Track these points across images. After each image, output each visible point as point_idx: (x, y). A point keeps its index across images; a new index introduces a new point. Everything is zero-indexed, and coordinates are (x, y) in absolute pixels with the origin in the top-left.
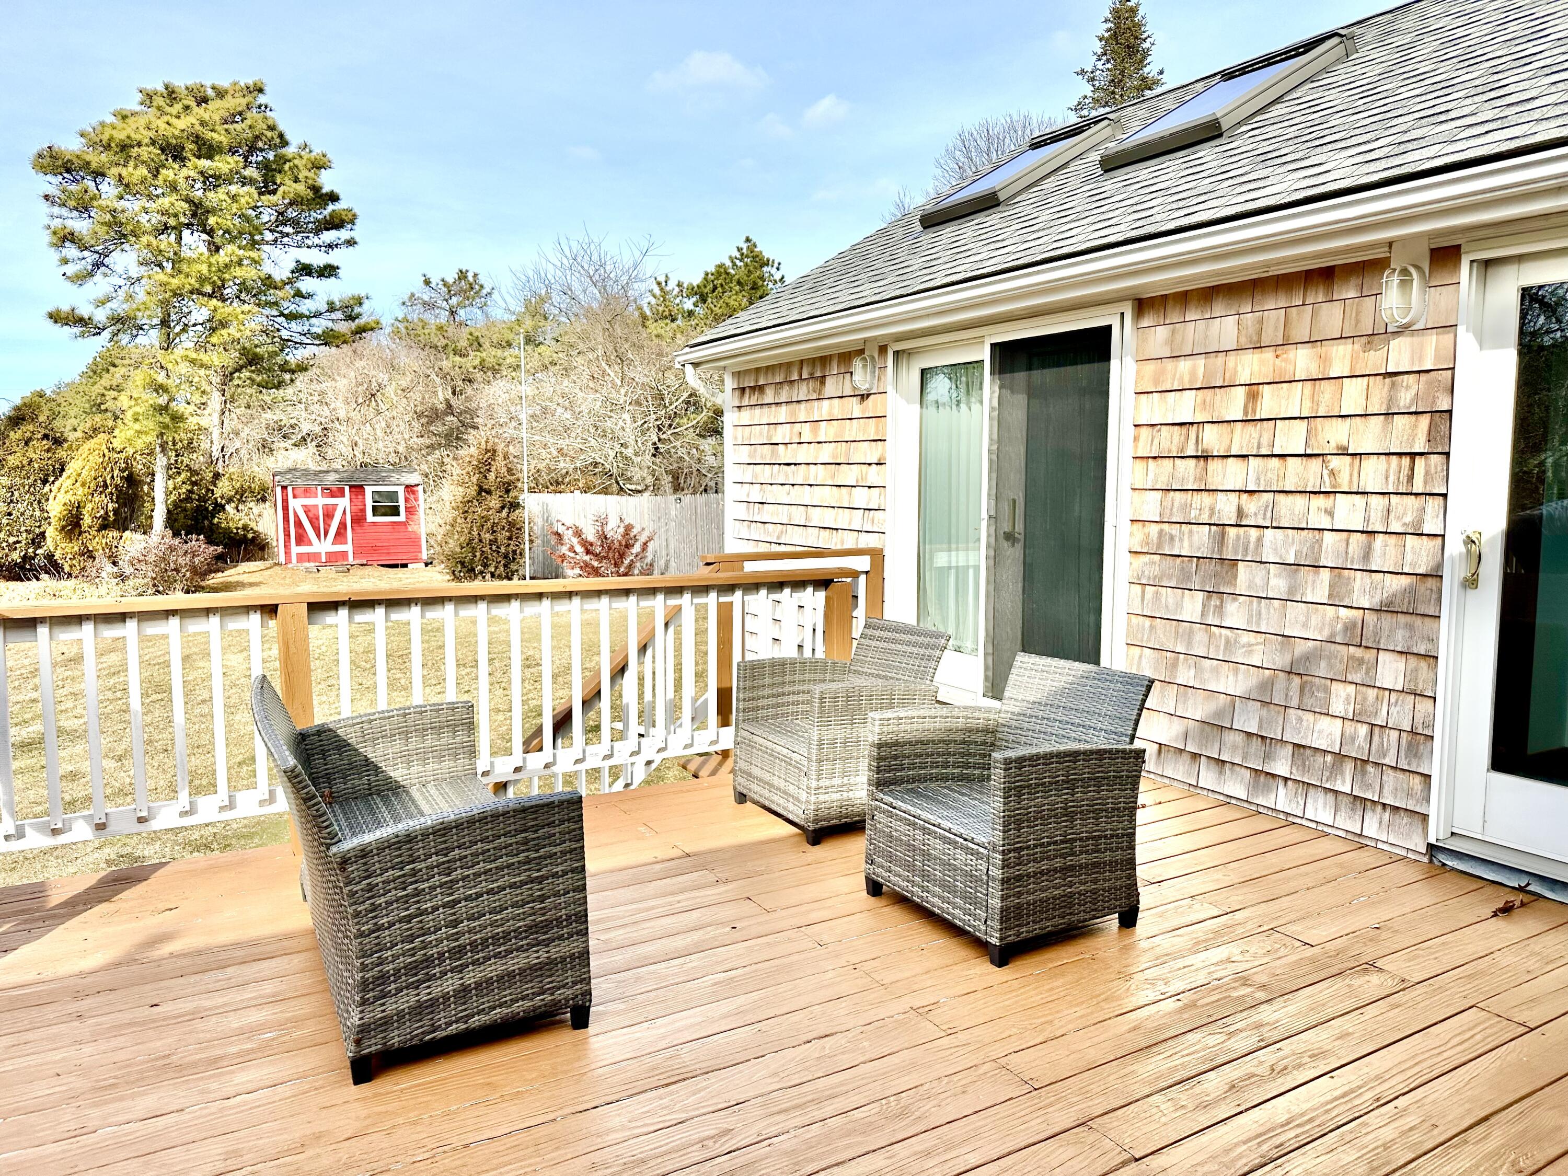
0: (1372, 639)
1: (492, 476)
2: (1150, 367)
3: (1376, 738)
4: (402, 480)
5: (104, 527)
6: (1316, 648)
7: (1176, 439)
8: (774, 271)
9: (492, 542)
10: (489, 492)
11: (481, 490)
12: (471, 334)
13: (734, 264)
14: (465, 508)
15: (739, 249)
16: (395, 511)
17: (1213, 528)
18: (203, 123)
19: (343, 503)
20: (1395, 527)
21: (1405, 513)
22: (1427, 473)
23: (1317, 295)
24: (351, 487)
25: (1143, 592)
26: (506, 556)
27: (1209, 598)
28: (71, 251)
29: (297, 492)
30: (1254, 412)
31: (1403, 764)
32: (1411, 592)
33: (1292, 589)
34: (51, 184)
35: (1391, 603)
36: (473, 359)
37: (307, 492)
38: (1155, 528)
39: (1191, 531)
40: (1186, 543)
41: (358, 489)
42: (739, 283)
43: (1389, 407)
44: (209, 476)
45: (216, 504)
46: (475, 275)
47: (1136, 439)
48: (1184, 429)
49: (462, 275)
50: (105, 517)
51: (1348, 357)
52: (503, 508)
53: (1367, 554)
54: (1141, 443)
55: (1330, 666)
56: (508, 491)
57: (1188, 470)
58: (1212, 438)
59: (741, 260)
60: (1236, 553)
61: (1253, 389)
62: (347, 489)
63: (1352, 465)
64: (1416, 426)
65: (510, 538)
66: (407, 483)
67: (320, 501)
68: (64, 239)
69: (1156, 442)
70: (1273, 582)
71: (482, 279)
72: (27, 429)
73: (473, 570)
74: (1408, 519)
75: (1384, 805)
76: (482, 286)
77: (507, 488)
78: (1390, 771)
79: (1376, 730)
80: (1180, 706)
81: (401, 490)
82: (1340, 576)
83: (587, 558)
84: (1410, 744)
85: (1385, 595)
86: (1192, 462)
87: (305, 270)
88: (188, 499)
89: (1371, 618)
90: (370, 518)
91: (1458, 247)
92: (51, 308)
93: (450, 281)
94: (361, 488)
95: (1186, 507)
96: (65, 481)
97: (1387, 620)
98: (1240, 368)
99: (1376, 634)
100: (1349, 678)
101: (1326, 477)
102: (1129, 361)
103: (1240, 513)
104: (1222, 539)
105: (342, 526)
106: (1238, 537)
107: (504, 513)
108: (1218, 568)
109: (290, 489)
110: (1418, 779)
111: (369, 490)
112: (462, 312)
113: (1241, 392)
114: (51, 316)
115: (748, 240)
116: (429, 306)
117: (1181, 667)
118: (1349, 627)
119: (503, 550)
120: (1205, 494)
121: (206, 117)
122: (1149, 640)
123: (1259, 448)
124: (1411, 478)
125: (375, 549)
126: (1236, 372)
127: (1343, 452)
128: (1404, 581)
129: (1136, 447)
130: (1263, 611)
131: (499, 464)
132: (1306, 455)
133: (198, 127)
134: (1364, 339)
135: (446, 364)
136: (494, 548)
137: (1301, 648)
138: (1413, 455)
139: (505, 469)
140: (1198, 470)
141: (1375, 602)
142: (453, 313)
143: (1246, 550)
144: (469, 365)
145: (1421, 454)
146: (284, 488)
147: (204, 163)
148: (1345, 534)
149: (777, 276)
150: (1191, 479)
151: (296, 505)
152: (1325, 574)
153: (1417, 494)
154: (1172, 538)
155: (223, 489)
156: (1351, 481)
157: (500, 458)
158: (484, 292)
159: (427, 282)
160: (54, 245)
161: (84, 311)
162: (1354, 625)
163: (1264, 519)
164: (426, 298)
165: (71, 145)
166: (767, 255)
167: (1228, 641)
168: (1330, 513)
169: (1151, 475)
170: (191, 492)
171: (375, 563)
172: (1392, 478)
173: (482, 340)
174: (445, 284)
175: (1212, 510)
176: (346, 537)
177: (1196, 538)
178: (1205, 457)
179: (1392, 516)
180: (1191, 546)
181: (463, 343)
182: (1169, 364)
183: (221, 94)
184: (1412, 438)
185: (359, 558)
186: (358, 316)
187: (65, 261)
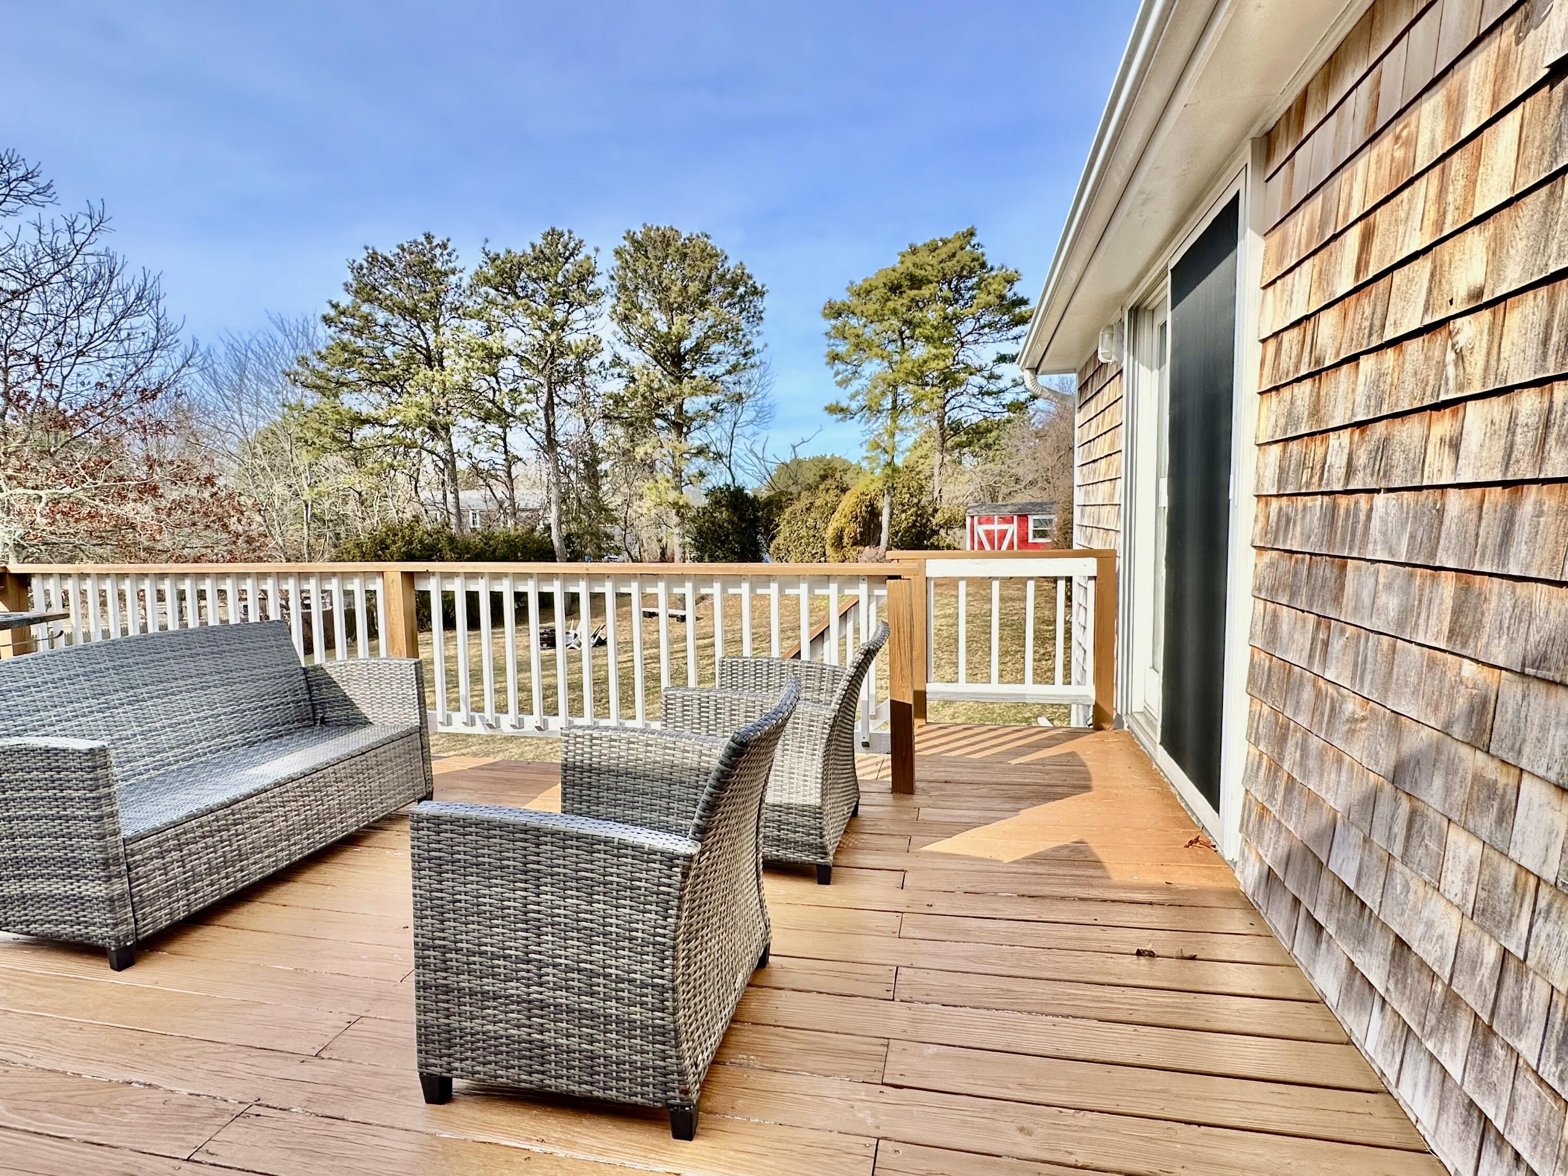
0: (1508, 743)
2: (1275, 239)
5: (854, 544)
6: (1429, 745)
7: (1294, 351)
17: (1325, 500)
18: (915, 265)
19: (1013, 528)
20: (1553, 464)
24: (1018, 516)
25: (1264, 612)
27: (1318, 626)
28: (839, 366)
29: (982, 520)
30: (1367, 266)
33: (1404, 615)
34: (828, 325)
35: (1544, 658)
37: (990, 521)
38: (1275, 507)
39: (1304, 508)
40: (1298, 530)
41: (1023, 518)
44: (930, 510)
45: (932, 530)
47: (1262, 363)
48: (1302, 330)
50: (855, 537)
51: (1488, 77)
53: (1508, 536)
54: (1266, 368)
57: (1303, 402)
58: (1326, 335)
60: (1346, 541)
61: (1369, 223)
62: (1016, 518)
63: (1489, 329)
67: (996, 527)
68: (834, 359)
69: (1278, 361)
70: (1384, 599)
72: (829, 481)
78: (1528, 1078)
80: (1286, 808)
81: (1055, 518)
82: (1466, 589)
85: (1534, 638)
87: (1002, 359)
88: (914, 526)
89: (1512, 689)
90: (1030, 539)
92: (827, 404)
94: (1026, 516)
95: (1299, 466)
96: (837, 515)
97: (1535, 699)
98: (1355, 190)
99: (1515, 732)
101: (1450, 370)
102: (1251, 239)
103: (1350, 467)
104: (1332, 518)
106: (1348, 513)
108: (1328, 572)
109: (976, 519)
111: (1031, 519)
113: (1356, 234)
114: (826, 409)
117: (1289, 742)
118: (1474, 705)
120: (1318, 440)
121: (917, 261)
123: (1371, 331)
126: (1350, 199)
127: (1478, 302)
129: (1261, 376)
132: (1425, 330)
133: (912, 269)
137: (1412, 739)
140: (1313, 399)
141: (1516, 652)
143: (1354, 537)
146: (972, 517)
147: (913, 293)
148: (1477, 492)
150: (1306, 415)
151: (980, 530)
152: (1448, 585)
154: (1288, 521)
155: (938, 519)
156: (1487, 367)
160: (828, 364)
161: (844, 404)
162: (1483, 703)
165: (842, 297)
167: (1332, 708)
168: (1455, 448)
169: (1272, 419)
170: (916, 521)
177: (1307, 519)
178: (1318, 372)
179: (1551, 438)
180: (1302, 533)
182: (1291, 225)
183: (945, 243)
187: (837, 374)
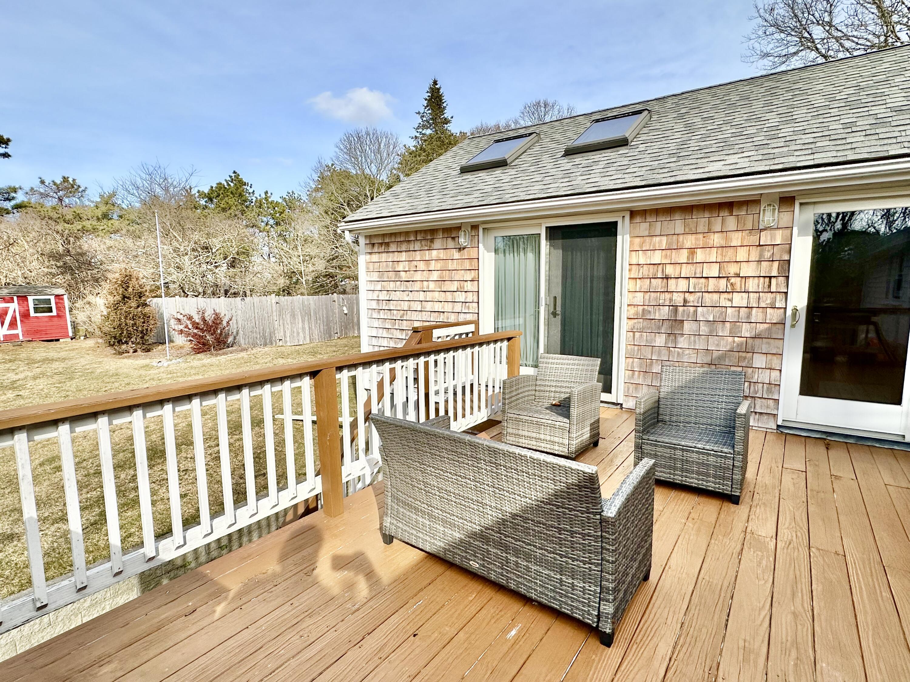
0: (751, 349)
1: (130, 290)
2: (637, 240)
3: (752, 388)
4: (53, 292)
6: (723, 354)
7: (651, 271)
8: (248, 188)
9: (133, 325)
10: (129, 298)
11: (124, 297)
12: (75, 212)
13: (229, 185)
14: (116, 307)
15: (230, 177)
16: (50, 310)
17: (671, 307)
19: (14, 307)
20: (762, 305)
21: (766, 300)
22: (777, 284)
23: (725, 213)
24: (18, 297)
25: (634, 335)
26: (142, 332)
27: (669, 336)
30: (693, 259)
31: (765, 396)
32: (769, 329)
33: (711, 331)
35: (760, 334)
36: (78, 226)
38: (641, 308)
39: (659, 309)
40: (657, 314)
42: (232, 193)
43: (760, 258)
46: (74, 180)
47: (630, 270)
48: (656, 266)
49: (65, 179)
51: (740, 238)
52: (138, 307)
53: (749, 316)
54: (633, 272)
55: (730, 360)
56: (140, 297)
57: (657, 284)
58: (670, 270)
59: (232, 182)
60: (683, 317)
61: (692, 251)
62: (15, 298)
63: (741, 281)
64: (772, 266)
65: (144, 323)
66: (56, 293)
69: (641, 271)
70: (702, 328)
71: (78, 182)
73: (121, 340)
74: (769, 301)
75: (756, 413)
76: (79, 186)
77: (140, 295)
78: (759, 399)
79: (752, 384)
80: (654, 381)
81: (52, 298)
82: (735, 325)
83: (195, 331)
84: (768, 388)
85: (757, 332)
86: (660, 280)
89: (750, 341)
90: (32, 313)
91: (794, 197)
93: (58, 182)
94: (25, 297)
95: (656, 299)
97: (758, 341)
98: (685, 241)
99: (752, 347)
100: (740, 365)
101: (729, 286)
102: (627, 237)
103: (685, 301)
104: (676, 311)
105: (14, 318)
106: (684, 311)
107: (139, 309)
108: (674, 323)
110: (771, 402)
111: (30, 299)
112: (67, 200)
113: (685, 251)
115: (234, 172)
116: (44, 195)
117: (654, 365)
118: (740, 345)
119: (140, 329)
120: (666, 293)
122: (637, 355)
123: (695, 274)
124: (770, 286)
125: (37, 332)
126: (683, 243)
127: (738, 276)
128: (766, 326)
129: (630, 274)
130: (697, 340)
131: (133, 282)
132: (719, 277)
134: (748, 231)
135: (59, 228)
136: (135, 328)
137: (715, 354)
138: (770, 277)
139: (137, 286)
140: (663, 284)
141: (753, 334)
142: (60, 200)
143: (688, 316)
144: (74, 228)
145: (774, 277)
148: (738, 308)
149: (251, 191)
150: (660, 287)
152: (728, 325)
153: (772, 292)
154: (650, 312)
156: (741, 287)
157: (134, 280)
158: (80, 190)
159: (43, 182)
162: (742, 344)
163: (698, 303)
164: (42, 190)
166: (244, 180)
167: (678, 353)
168: (731, 300)
169: (638, 286)
171: (38, 340)
172: (760, 286)
173: (81, 215)
174: (55, 184)
175: (671, 300)
176: (16, 325)
177: (662, 311)
178: (667, 278)
179: (761, 301)
180: (660, 315)
181: (69, 217)
182: (648, 239)
184: (770, 270)
185: (26, 337)
186: (13, 198)
